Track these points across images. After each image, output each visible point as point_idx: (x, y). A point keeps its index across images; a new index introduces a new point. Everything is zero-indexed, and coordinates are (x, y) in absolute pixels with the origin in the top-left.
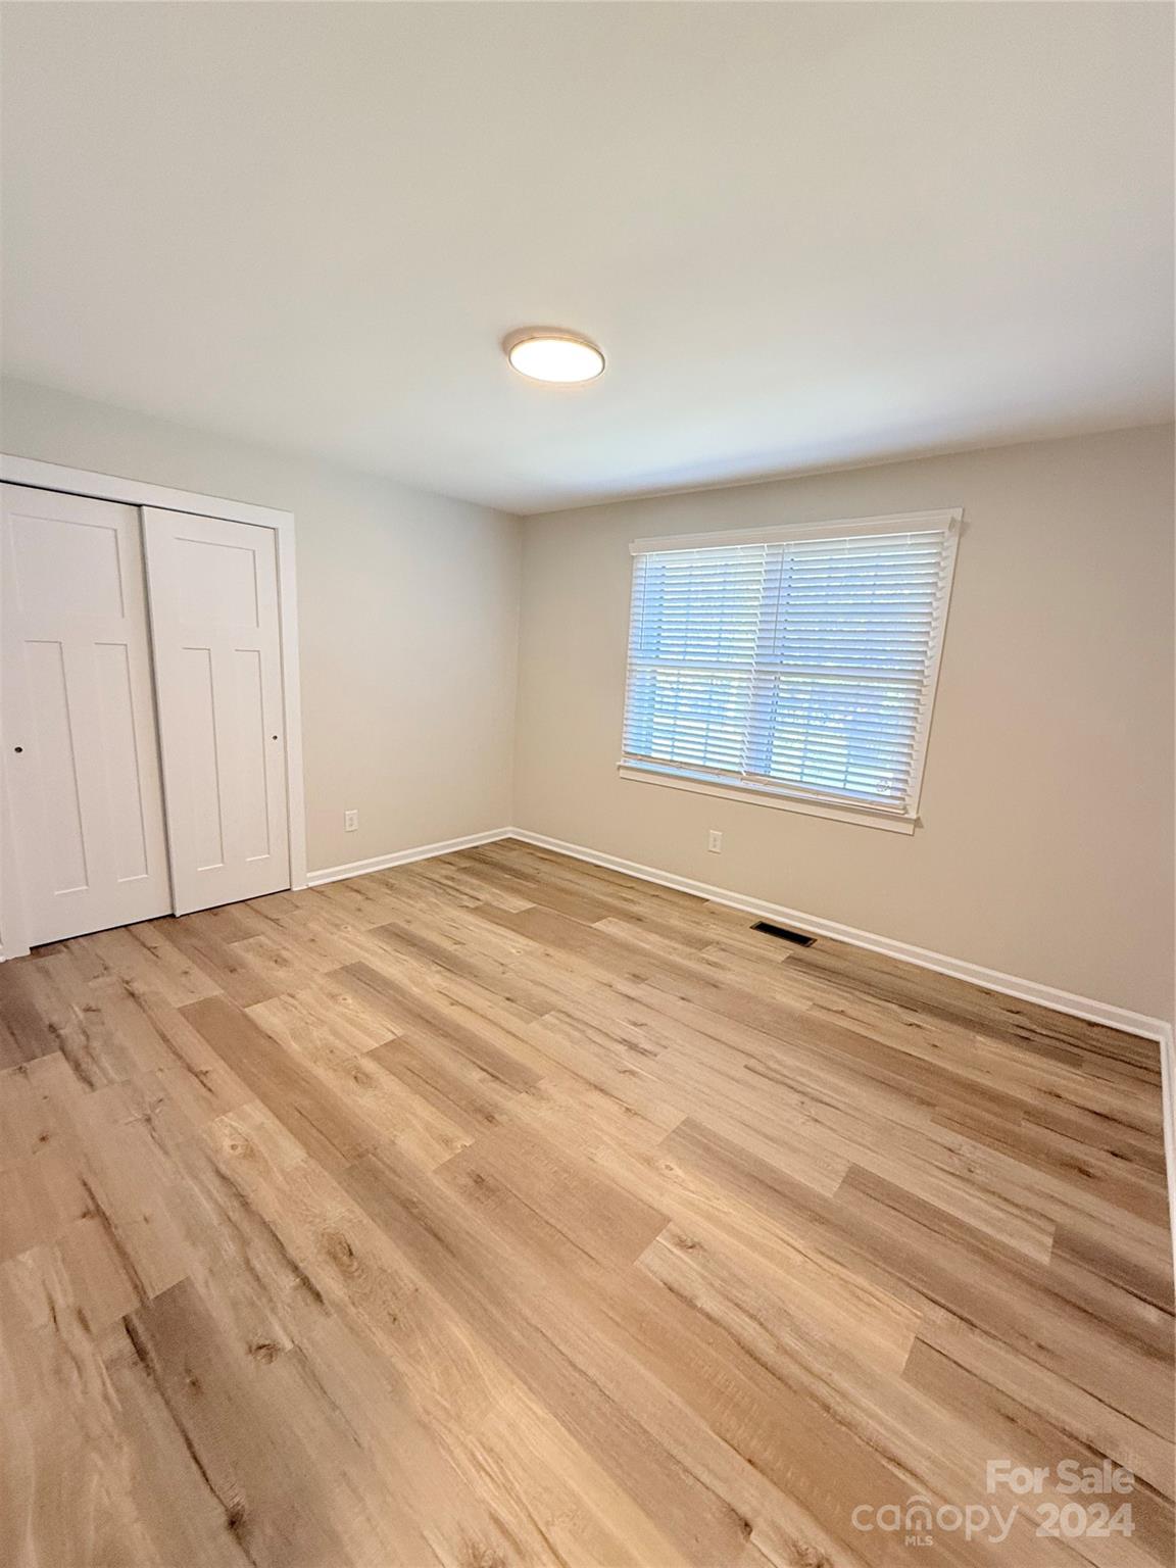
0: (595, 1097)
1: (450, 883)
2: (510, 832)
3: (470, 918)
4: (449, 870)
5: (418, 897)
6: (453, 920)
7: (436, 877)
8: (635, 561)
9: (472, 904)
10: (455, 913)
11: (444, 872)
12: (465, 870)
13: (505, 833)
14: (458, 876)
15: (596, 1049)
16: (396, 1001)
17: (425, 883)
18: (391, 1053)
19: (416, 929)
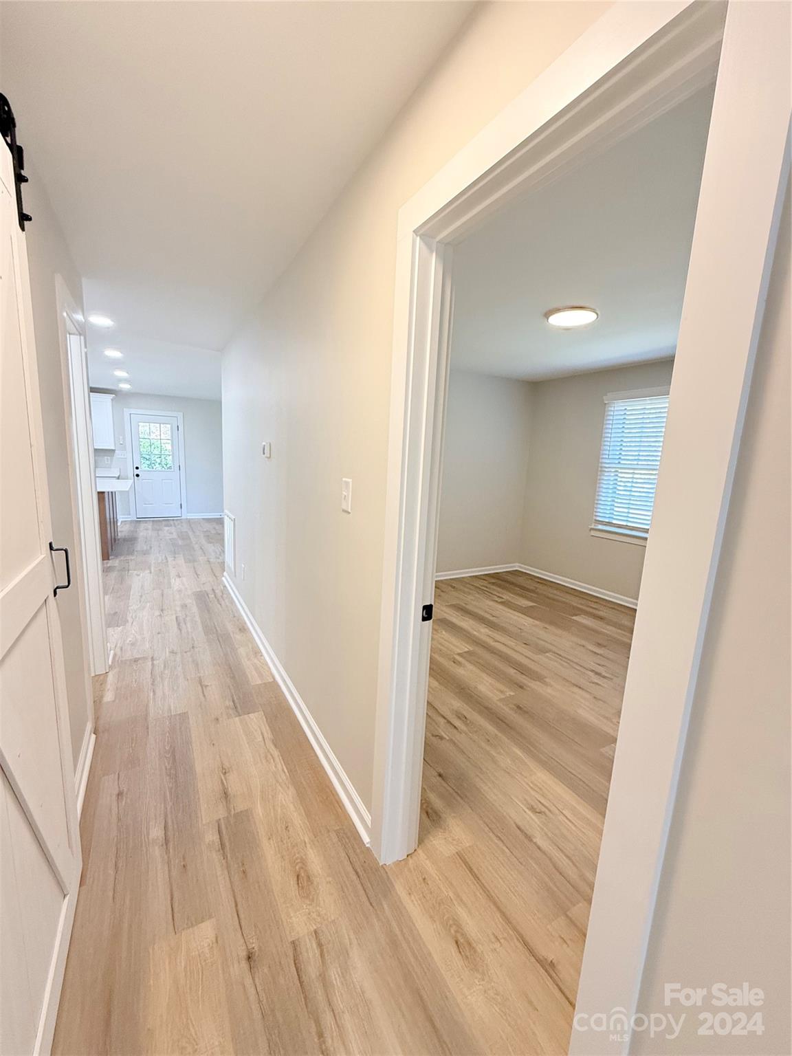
0: (576, 690)
1: (485, 589)
2: (516, 567)
3: (500, 607)
4: (485, 583)
5: (470, 594)
6: (490, 606)
7: (478, 585)
8: (607, 406)
9: (500, 600)
10: (491, 603)
11: (482, 584)
12: (493, 584)
13: (514, 567)
14: (489, 586)
15: (576, 671)
16: (466, 636)
17: (472, 587)
18: (468, 655)
19: (469, 607)
